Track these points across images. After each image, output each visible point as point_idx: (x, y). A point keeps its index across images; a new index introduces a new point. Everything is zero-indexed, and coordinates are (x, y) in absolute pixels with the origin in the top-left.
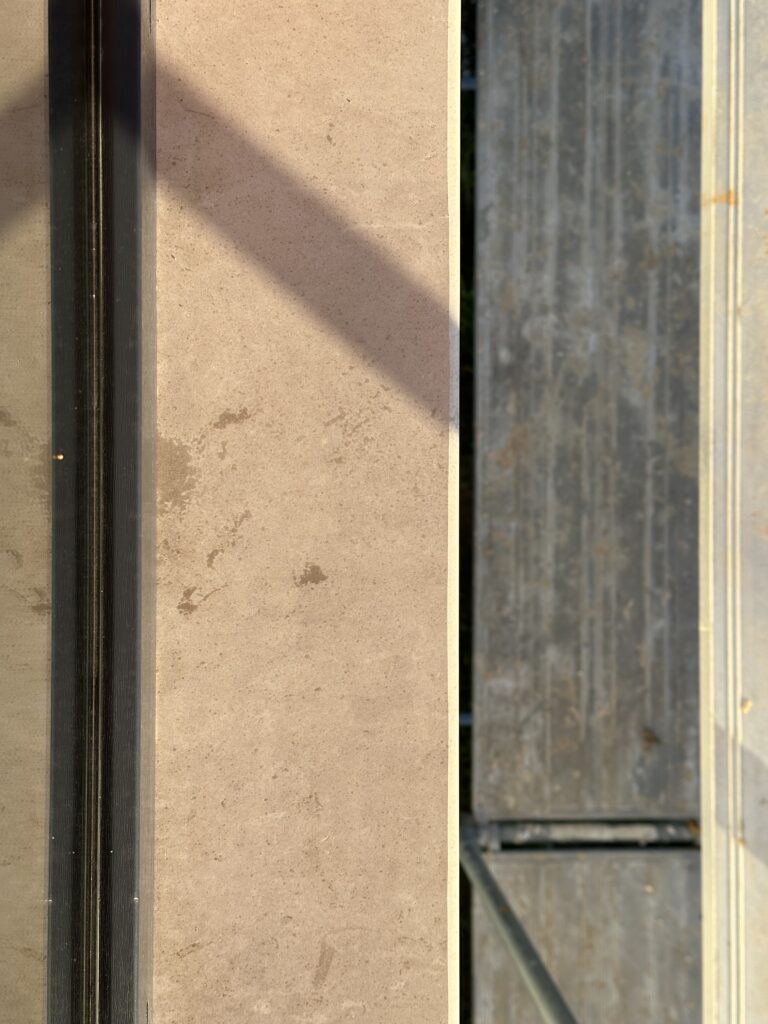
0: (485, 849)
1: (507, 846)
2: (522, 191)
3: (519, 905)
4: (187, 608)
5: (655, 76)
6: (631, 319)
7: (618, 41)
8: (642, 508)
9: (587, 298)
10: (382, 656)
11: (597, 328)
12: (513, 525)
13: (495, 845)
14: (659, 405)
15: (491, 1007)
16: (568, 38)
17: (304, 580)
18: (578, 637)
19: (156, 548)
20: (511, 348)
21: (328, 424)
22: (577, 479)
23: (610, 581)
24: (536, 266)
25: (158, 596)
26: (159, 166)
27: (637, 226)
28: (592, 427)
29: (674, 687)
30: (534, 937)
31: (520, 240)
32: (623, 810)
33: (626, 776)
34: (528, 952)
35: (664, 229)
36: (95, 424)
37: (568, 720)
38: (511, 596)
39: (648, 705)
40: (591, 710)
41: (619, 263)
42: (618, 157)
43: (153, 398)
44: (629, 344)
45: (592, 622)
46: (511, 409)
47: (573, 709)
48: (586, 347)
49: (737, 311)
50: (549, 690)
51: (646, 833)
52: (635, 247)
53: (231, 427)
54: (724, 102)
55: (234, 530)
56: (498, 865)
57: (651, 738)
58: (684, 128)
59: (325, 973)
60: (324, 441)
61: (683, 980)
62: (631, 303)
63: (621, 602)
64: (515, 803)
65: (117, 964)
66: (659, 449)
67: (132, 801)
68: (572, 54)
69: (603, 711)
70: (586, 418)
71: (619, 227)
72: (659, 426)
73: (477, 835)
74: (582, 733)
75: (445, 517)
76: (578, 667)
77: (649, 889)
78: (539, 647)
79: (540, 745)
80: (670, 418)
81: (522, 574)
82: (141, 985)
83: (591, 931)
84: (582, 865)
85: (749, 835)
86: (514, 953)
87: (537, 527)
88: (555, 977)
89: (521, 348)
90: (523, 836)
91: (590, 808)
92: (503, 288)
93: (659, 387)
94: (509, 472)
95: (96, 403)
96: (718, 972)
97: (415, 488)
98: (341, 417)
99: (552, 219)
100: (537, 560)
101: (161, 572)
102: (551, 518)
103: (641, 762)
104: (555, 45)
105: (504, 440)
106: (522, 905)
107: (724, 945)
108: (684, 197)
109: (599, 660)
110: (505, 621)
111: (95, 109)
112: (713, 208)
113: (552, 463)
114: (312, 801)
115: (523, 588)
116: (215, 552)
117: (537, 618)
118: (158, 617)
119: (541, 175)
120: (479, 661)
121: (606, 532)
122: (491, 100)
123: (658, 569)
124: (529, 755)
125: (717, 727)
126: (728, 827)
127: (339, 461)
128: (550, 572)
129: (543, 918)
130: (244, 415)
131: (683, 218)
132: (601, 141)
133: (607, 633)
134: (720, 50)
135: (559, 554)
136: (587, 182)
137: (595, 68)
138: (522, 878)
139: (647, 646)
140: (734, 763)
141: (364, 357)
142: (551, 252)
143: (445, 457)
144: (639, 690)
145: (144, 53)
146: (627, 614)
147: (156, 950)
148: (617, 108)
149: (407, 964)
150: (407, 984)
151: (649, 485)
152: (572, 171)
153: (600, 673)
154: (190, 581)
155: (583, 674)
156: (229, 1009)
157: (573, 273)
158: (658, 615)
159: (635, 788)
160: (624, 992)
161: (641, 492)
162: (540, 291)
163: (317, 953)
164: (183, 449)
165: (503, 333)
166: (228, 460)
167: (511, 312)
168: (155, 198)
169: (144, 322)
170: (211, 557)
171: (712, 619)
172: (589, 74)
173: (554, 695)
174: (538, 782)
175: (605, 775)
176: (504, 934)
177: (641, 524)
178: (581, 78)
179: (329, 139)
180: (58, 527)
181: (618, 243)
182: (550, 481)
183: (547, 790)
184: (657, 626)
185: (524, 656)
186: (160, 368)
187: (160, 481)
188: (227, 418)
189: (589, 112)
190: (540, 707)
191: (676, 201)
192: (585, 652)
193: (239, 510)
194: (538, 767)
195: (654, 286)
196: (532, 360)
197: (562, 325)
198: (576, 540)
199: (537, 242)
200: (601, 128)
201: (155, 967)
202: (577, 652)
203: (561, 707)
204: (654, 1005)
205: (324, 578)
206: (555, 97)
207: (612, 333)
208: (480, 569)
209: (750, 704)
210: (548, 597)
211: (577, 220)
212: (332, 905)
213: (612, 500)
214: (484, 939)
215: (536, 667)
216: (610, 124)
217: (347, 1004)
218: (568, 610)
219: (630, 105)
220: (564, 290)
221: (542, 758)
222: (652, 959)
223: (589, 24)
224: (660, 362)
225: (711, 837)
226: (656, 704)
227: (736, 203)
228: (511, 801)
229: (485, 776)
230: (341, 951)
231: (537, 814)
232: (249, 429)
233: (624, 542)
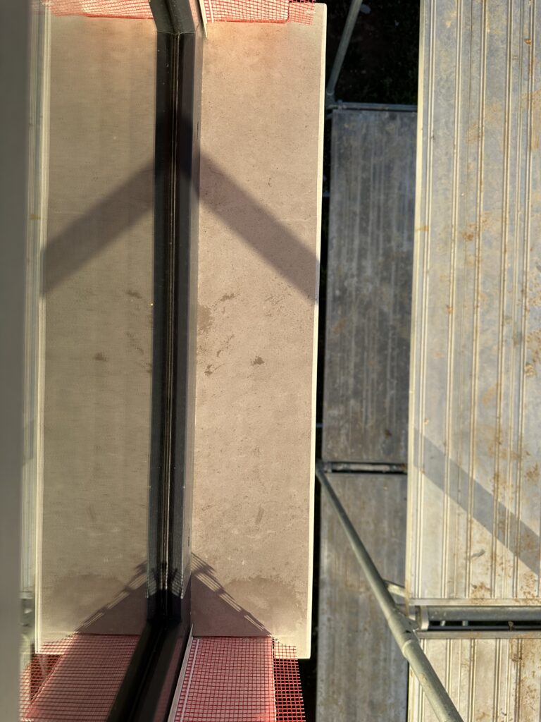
0: (326, 472)
1: (334, 471)
2: (346, 232)
3: (338, 493)
4: (208, 373)
5: (396, 190)
6: (384, 280)
7: (383, 177)
8: (386, 349)
9: (369, 272)
10: (286, 394)
11: (372, 283)
12: (339, 355)
13: (330, 470)
14: (394, 312)
15: (327, 528)
16: (364, 176)
17: (255, 363)
18: (362, 396)
19: (196, 349)
20: (340, 290)
21: (266, 301)
22: (363, 338)
23: (374, 376)
24: (350, 260)
25: (197, 368)
26: (200, 194)
27: (388, 246)
28: (369, 319)
29: (397, 415)
30: (343, 504)
31: (344, 250)
32: (377, 459)
33: (379, 447)
34: (341, 510)
35: (398, 246)
36: (171, 296)
37: (358, 427)
38: (338, 381)
39: (387, 422)
40: (366, 423)
41: (381, 259)
42: (382, 219)
43: (196, 289)
44: (384, 289)
45: (367, 391)
46: (339, 312)
47: (359, 422)
48: (368, 290)
49: (427, 272)
50: (351, 415)
51: (386, 468)
52: (387, 254)
53: (227, 301)
54: (424, 192)
55: (227, 342)
56: (330, 478)
57: (388, 434)
58: (406, 209)
59: (261, 519)
60: (264, 307)
61: (398, 522)
62: (385, 274)
63: (378, 383)
64: (337, 456)
65: (176, 513)
66: (394, 328)
67: (183, 448)
68: (365, 182)
69: (371, 423)
70: (367, 316)
71: (381, 246)
72: (394, 320)
73: (323, 467)
74: (363, 431)
75: (312, 339)
76: (362, 407)
77: (386, 488)
78: (348, 399)
79: (347, 435)
80: (398, 316)
81: (342, 373)
82: (185, 522)
83: (364, 503)
84: (362, 479)
85: (426, 471)
86: (336, 510)
87: (348, 355)
88: (351, 519)
89: (344, 290)
90: (340, 467)
91: (365, 458)
92: (338, 268)
93: (395, 305)
94: (338, 335)
95: (171, 287)
96: (413, 521)
97: (301, 327)
98: (271, 298)
99: (357, 242)
100: (348, 367)
101: (198, 358)
102: (353, 352)
103: (384, 442)
104: (359, 178)
105: (337, 323)
106: (339, 492)
107: (415, 511)
108: (406, 235)
109: (370, 404)
110: (335, 390)
111: (173, 167)
112: (419, 232)
113: (354, 332)
114: (256, 451)
115: (342, 378)
116: (220, 351)
117: (347, 389)
118: (197, 376)
119: (353, 226)
120: (325, 404)
121: (373, 358)
122: (335, 198)
123: (392, 372)
124: (343, 438)
125: (415, 429)
126: (418, 467)
127: (270, 315)
128: (352, 372)
129: (347, 498)
130: (232, 296)
131: (405, 243)
132: (376, 214)
133: (373, 395)
134: (423, 173)
135: (356, 366)
136: (370, 228)
137: (374, 188)
138: (339, 483)
139: (388, 400)
140: (421, 443)
141: (281, 274)
142: (356, 255)
143: (312, 314)
144: (384, 416)
145: (193, 145)
146: (380, 388)
147: (194, 507)
148: (382, 201)
149: (293, 517)
150: (293, 525)
151: (390, 341)
152: (364, 225)
153: (370, 410)
154: (209, 362)
155: (364, 410)
156: (222, 532)
157: (364, 263)
158: (392, 389)
159: (382, 452)
160: (376, 525)
161: (386, 343)
162: (351, 269)
163: (257, 511)
164: (208, 309)
165: (337, 284)
166: (225, 315)
167: (340, 277)
168: (198, 207)
169: (191, 255)
170: (218, 353)
171: (414, 389)
172: (371, 189)
173: (352, 417)
174: (346, 448)
175: (371, 447)
176: (333, 503)
177: (386, 356)
178: (368, 190)
179: (269, 184)
180: (155, 337)
181: (381, 252)
182: (353, 339)
183: (349, 451)
184: (391, 393)
185: (342, 402)
186: (199, 276)
187: (199, 322)
188: (226, 297)
189: (371, 203)
190: (347, 421)
191: (403, 237)
192: (364, 401)
193: (230, 334)
194: (346, 443)
195: (394, 268)
196: (348, 294)
197: (359, 282)
198: (362, 359)
199: (351, 251)
200: (376, 209)
201: (193, 514)
202: (361, 402)
203: (355, 421)
204: (386, 530)
205: (263, 362)
206: (359, 198)
207: (378, 285)
208: (327, 371)
209: (428, 421)
210: (351, 381)
211: (366, 243)
212: (264, 492)
213: (376, 346)
214: (325, 505)
215: (346, 406)
216: (379, 207)
217: (268, 532)
218: (359, 386)
219: (386, 201)
220: (360, 269)
221: (348, 440)
222: (386, 513)
223: (372, 171)
224: (395, 296)
225: (412, 470)
226: (391, 422)
227: (428, 231)
228: (336, 455)
229: (327, 445)
230: (267, 510)
231: (345, 460)
232: (234, 301)
233: (380, 362)
